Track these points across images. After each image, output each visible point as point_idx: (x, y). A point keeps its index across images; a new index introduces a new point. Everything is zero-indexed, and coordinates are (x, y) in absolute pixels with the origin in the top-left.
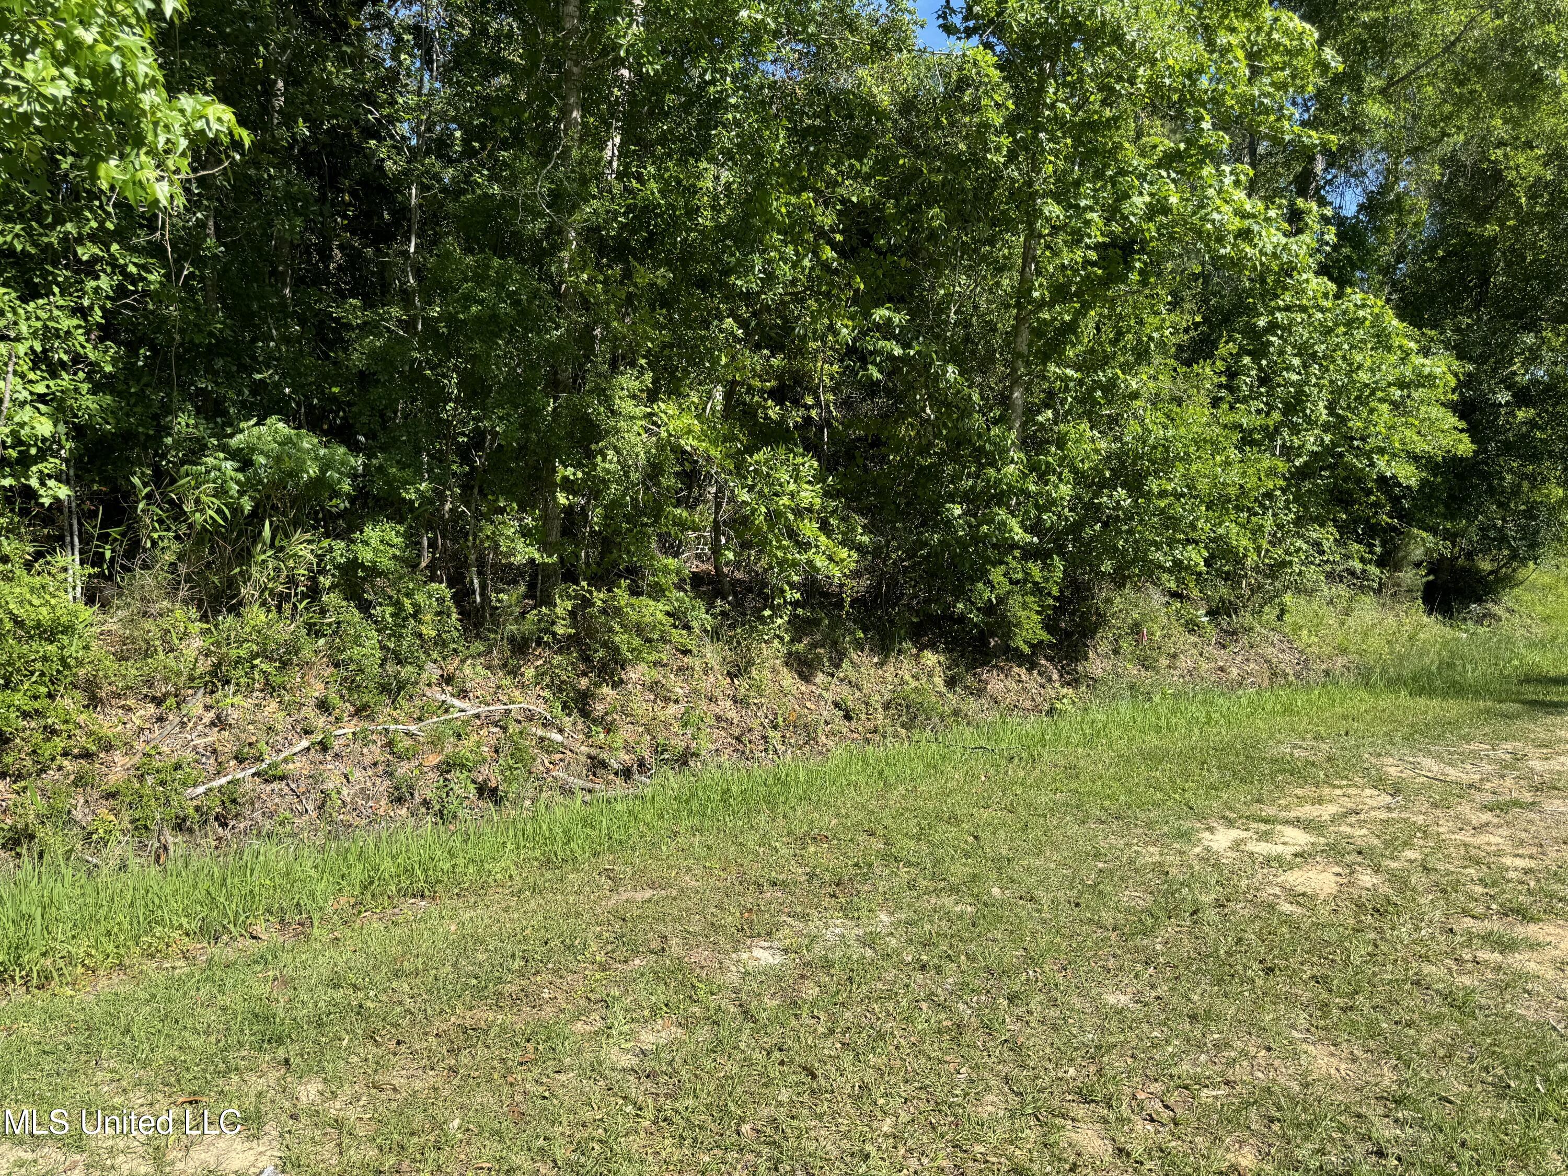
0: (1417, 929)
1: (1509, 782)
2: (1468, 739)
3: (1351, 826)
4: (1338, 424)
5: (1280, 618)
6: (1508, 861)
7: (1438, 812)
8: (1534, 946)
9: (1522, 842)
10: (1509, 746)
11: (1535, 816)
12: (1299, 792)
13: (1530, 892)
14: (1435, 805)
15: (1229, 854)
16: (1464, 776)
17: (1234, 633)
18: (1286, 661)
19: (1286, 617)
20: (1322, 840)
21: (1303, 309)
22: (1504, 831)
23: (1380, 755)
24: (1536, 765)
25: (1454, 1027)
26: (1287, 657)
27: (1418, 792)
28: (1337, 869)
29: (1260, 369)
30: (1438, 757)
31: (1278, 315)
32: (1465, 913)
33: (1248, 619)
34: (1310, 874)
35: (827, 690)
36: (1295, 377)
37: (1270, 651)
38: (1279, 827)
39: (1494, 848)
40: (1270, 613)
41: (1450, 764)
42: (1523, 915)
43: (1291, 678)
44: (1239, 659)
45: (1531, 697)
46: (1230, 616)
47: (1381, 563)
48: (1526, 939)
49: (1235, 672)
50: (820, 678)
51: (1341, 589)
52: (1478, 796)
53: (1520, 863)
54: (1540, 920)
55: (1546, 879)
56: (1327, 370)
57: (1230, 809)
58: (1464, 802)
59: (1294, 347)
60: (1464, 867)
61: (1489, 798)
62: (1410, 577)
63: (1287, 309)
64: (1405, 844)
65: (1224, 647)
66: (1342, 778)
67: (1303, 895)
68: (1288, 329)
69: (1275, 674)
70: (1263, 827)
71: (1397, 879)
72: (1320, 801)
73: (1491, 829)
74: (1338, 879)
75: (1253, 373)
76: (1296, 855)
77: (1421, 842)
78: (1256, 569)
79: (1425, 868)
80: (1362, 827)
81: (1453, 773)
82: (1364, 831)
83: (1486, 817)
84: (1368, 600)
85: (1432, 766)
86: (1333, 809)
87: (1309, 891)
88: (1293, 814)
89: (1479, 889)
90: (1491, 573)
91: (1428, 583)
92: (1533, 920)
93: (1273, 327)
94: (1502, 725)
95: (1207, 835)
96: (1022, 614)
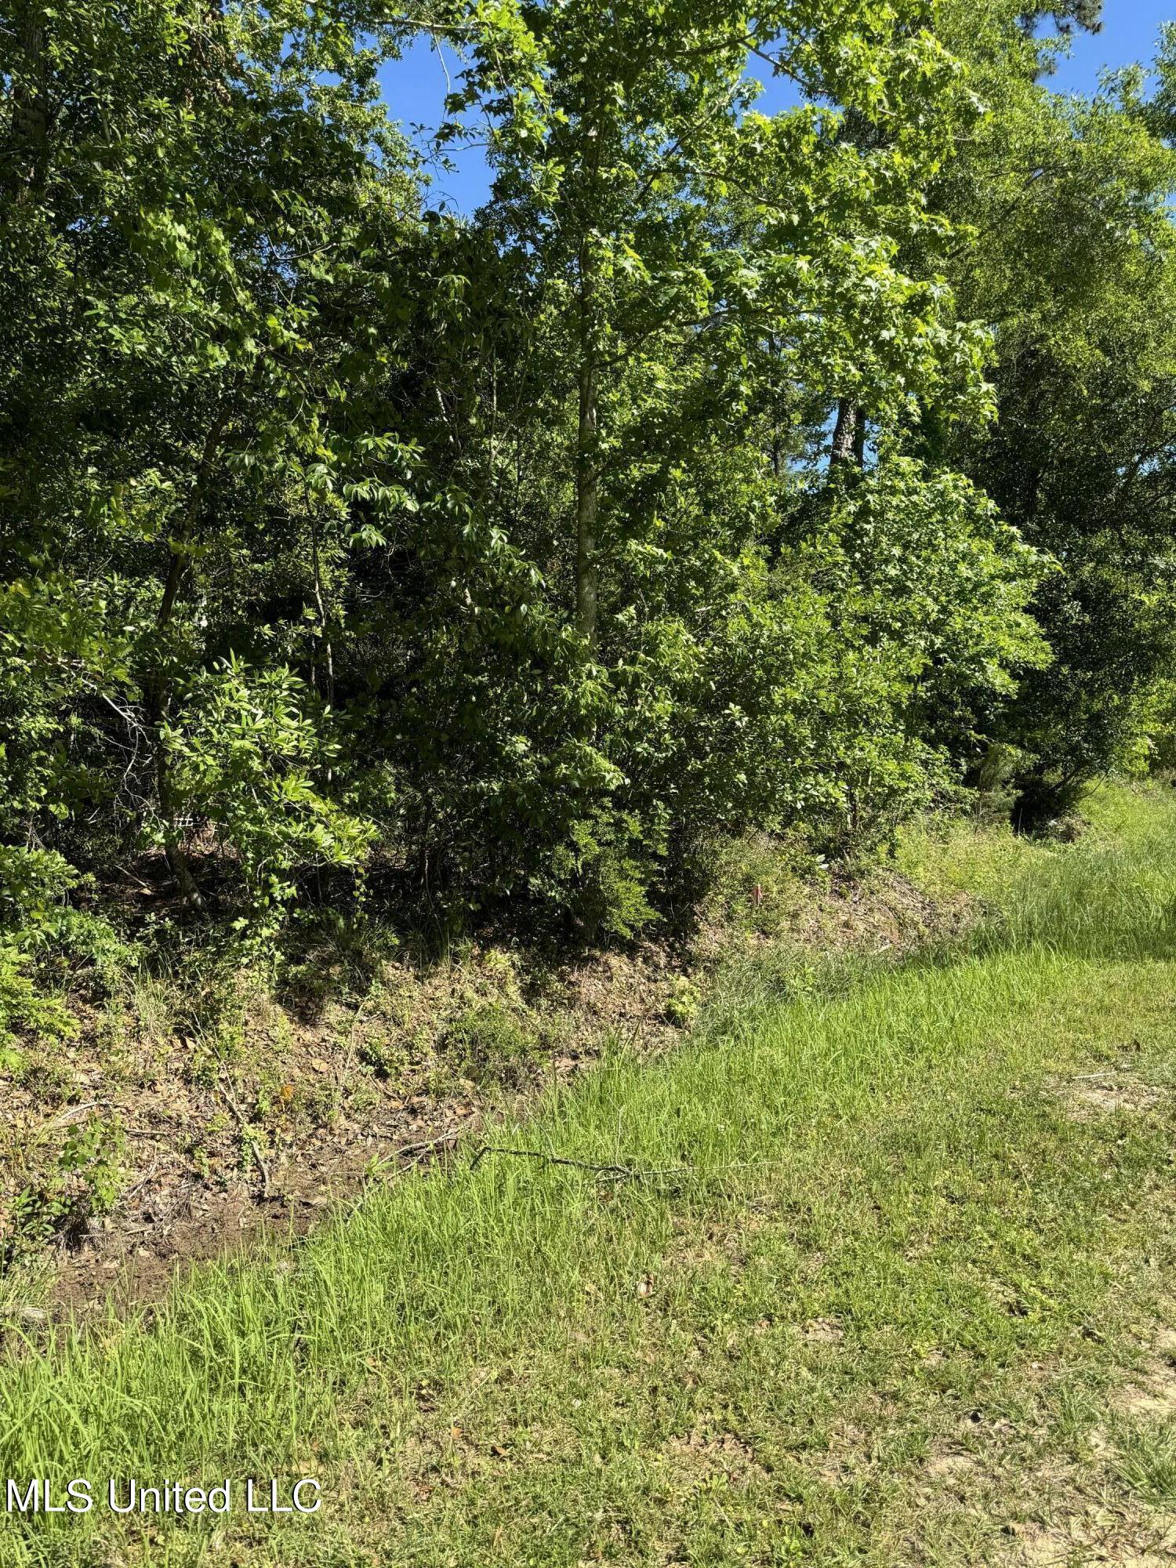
5: (892, 854)
17: (851, 878)
18: (910, 905)
19: (898, 853)
26: (910, 902)
31: (870, 497)
33: (862, 859)
35: (345, 1033)
37: (892, 896)
40: (882, 851)
44: (861, 909)
46: (842, 858)
47: (969, 782)
49: (861, 927)
50: (334, 1012)
51: (937, 815)
65: (842, 896)
75: (847, 568)
84: (965, 825)
91: (1019, 802)
96: (620, 886)
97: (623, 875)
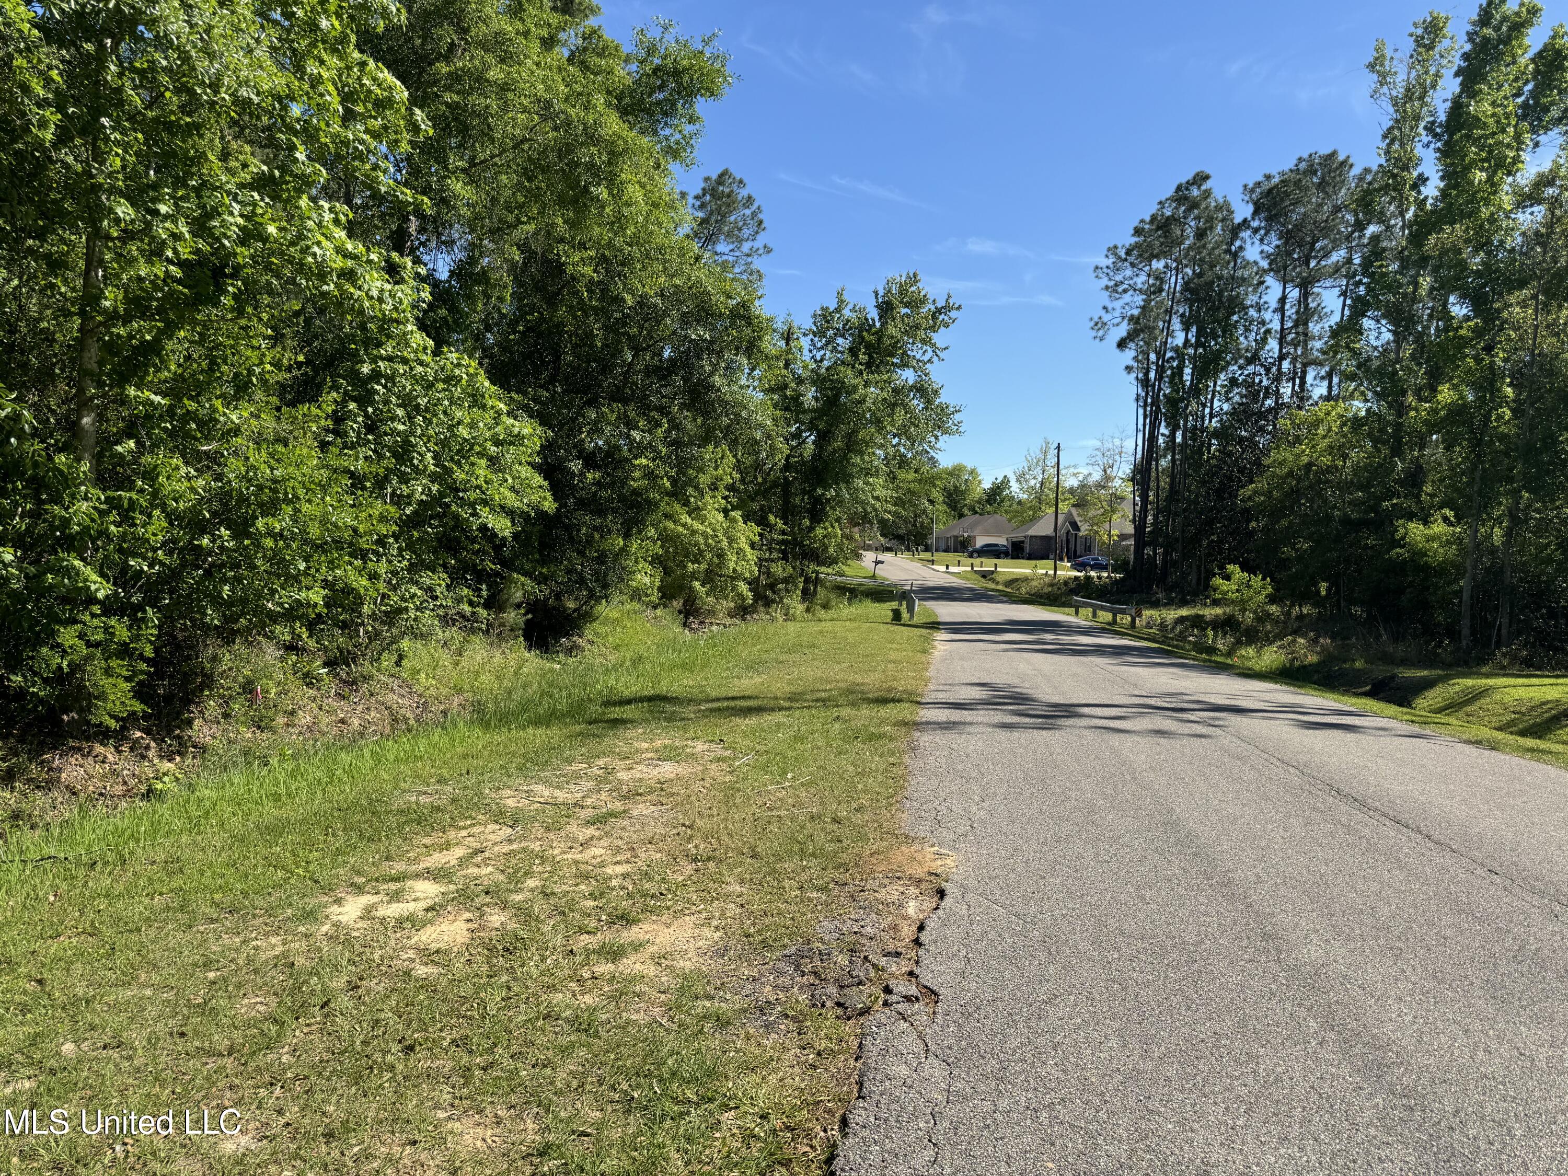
0: (543, 959)
1: (604, 795)
2: (570, 761)
3: (478, 866)
4: (442, 476)
5: (398, 663)
6: (609, 870)
7: (551, 835)
8: (637, 947)
9: (619, 848)
10: (601, 762)
11: (626, 823)
12: (427, 841)
13: (630, 896)
14: (548, 829)
15: (360, 924)
16: (569, 796)
17: (354, 683)
18: (405, 705)
19: (405, 663)
20: (452, 887)
21: (405, 361)
22: (604, 843)
23: (499, 788)
24: (622, 775)
25: (583, 1052)
26: (406, 702)
27: (534, 819)
28: (468, 915)
29: (366, 416)
30: (547, 782)
31: (380, 363)
32: (583, 930)
33: (366, 667)
34: (444, 927)
36: (401, 427)
37: (391, 698)
38: (409, 883)
39: (598, 860)
40: (388, 660)
41: (558, 787)
42: (626, 919)
43: (412, 722)
44: (360, 708)
45: (612, 716)
46: (348, 666)
47: (487, 606)
48: (631, 943)
49: (356, 722)
51: (454, 632)
52: (583, 814)
53: (620, 869)
54: (639, 921)
55: (640, 880)
56: (431, 422)
57: (359, 873)
58: (571, 821)
59: (398, 398)
60: (576, 885)
61: (590, 813)
62: (512, 616)
63: (390, 359)
64: (526, 874)
65: (343, 698)
66: (466, 818)
67: (437, 952)
68: (391, 378)
69: (396, 720)
70: (393, 886)
71: (523, 913)
72: (447, 846)
73: (594, 843)
74: (470, 925)
75: (360, 419)
76: (427, 910)
77: (540, 869)
78: (373, 616)
79: (546, 895)
80: (487, 865)
81: (561, 795)
82: (490, 869)
83: (591, 831)
84: (478, 641)
85: (542, 791)
86: (459, 852)
87: (443, 946)
88: (422, 866)
89: (590, 904)
90: (575, 610)
91: (528, 620)
92: (635, 921)
93: (376, 375)
94: (593, 744)
95: (335, 908)
96: (105, 682)
97: (108, 672)
